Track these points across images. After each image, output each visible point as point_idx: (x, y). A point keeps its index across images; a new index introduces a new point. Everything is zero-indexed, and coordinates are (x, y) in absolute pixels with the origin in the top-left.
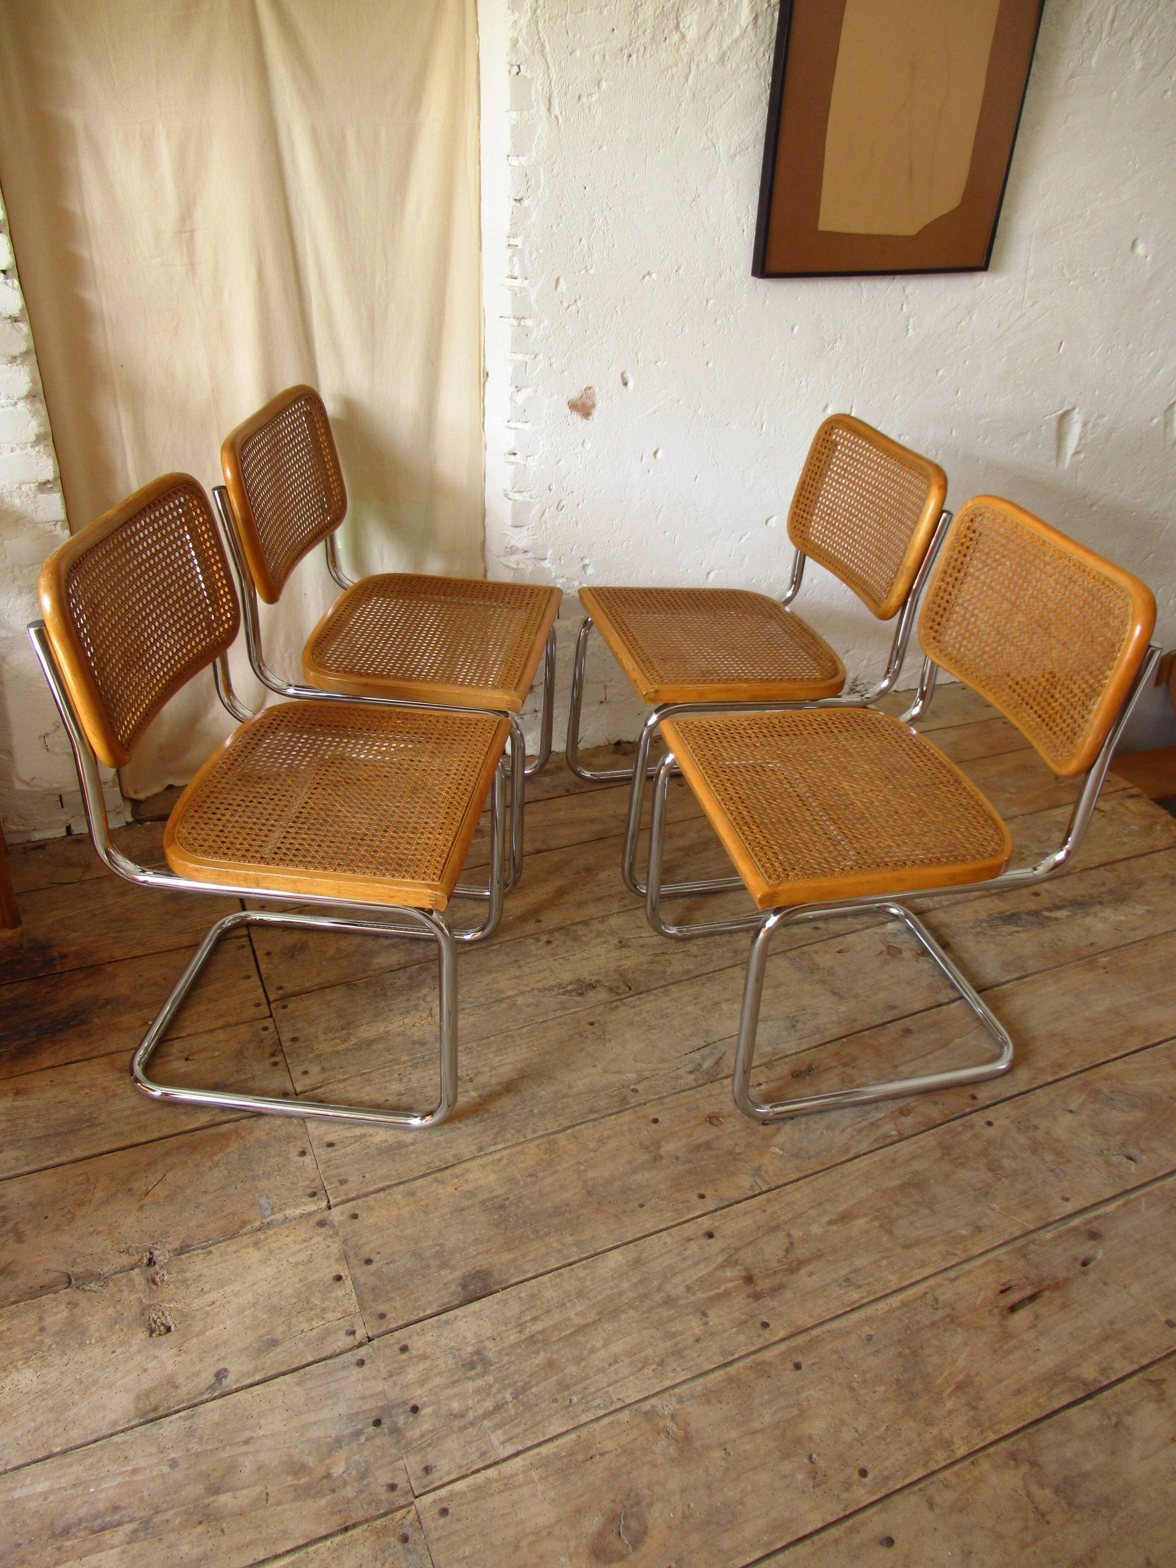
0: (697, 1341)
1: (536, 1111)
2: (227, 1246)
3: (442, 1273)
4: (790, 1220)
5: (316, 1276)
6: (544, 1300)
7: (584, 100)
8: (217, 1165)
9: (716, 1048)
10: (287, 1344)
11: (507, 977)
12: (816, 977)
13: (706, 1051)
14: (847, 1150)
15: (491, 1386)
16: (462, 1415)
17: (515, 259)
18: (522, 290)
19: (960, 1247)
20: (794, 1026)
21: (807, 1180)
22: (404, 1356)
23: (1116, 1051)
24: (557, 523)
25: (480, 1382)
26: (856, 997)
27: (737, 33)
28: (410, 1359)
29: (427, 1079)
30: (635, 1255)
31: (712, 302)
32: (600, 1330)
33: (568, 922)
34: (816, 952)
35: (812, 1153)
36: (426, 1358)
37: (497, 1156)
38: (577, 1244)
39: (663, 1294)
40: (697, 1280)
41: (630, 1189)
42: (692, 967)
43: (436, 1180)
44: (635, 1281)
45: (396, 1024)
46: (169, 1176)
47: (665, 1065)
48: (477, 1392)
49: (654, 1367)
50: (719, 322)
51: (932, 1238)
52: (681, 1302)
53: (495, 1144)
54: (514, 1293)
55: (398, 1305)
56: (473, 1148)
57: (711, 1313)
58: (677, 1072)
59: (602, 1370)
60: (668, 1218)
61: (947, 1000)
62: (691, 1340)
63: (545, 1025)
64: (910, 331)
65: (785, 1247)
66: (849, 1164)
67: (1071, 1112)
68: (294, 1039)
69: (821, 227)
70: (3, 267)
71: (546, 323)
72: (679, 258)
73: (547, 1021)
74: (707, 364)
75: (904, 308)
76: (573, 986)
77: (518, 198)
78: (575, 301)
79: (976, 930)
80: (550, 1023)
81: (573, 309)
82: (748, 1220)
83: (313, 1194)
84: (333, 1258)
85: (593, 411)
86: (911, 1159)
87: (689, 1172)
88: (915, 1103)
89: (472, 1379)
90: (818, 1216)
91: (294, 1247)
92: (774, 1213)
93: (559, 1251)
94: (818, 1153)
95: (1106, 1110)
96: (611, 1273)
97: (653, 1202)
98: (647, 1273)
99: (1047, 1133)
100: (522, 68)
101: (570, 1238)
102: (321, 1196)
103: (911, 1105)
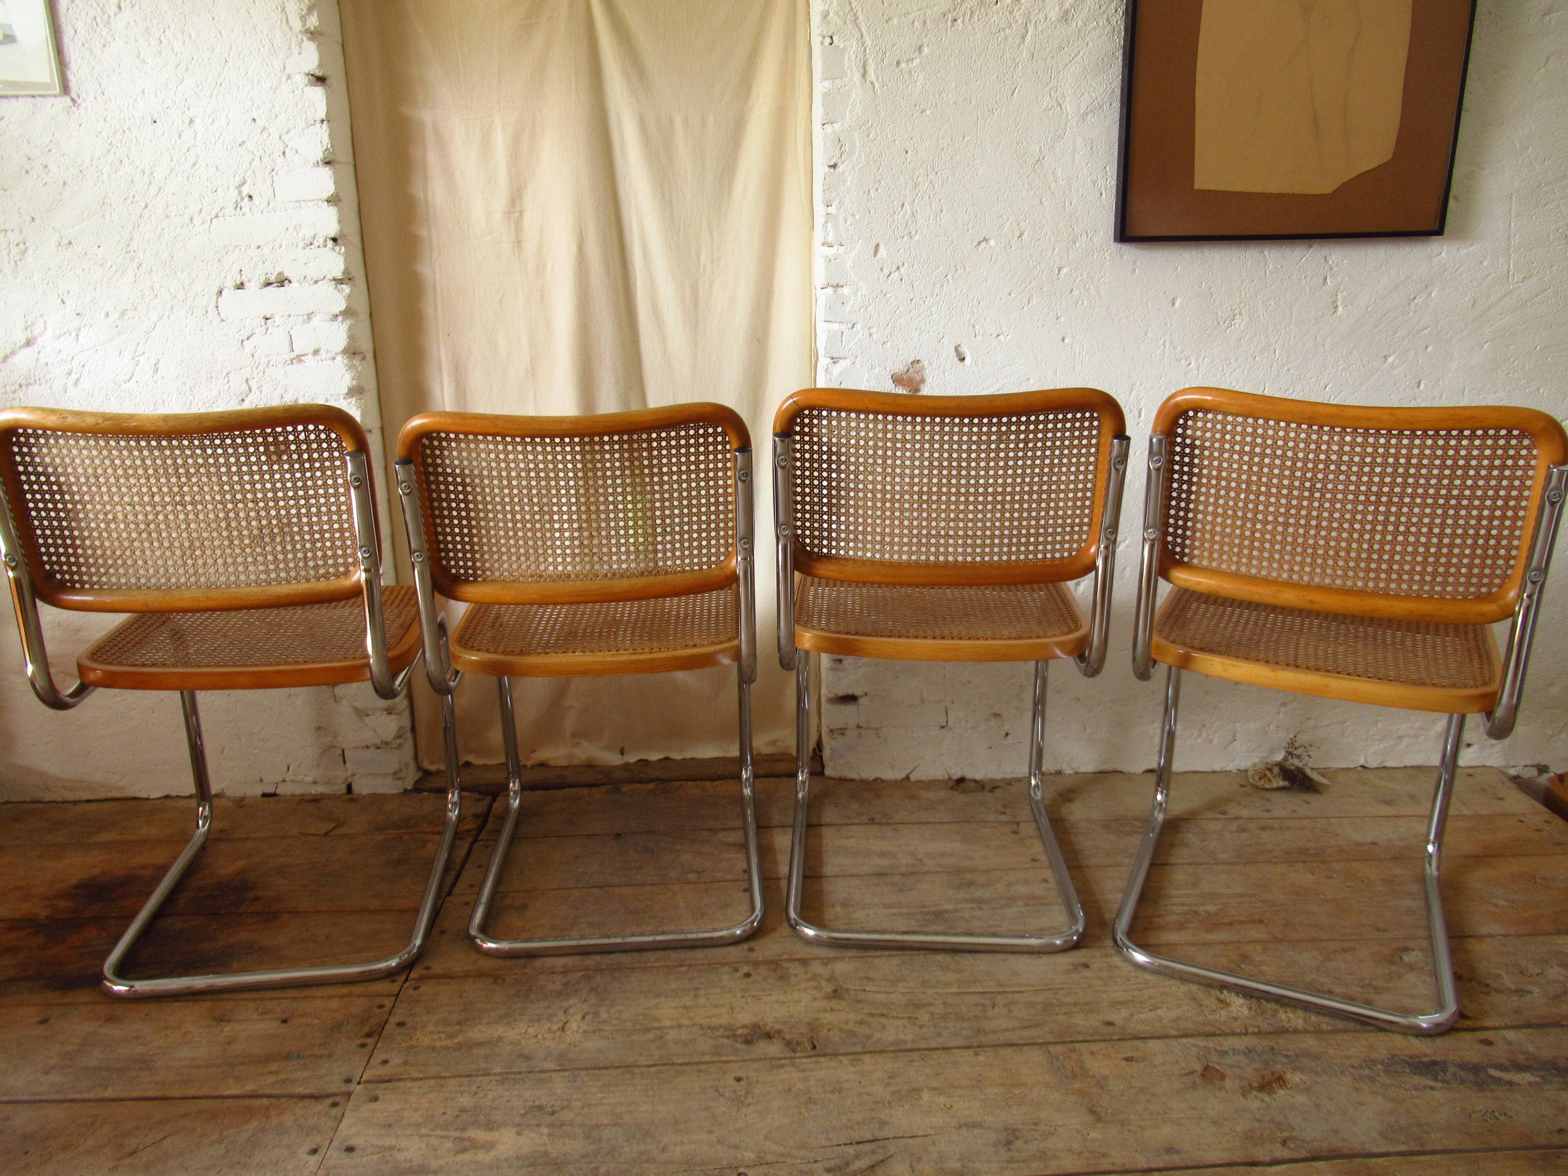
7: (903, 65)
8: (220, 1142)
9: (884, 1147)
11: (674, 1005)
12: (1077, 1085)
13: (868, 1147)
17: (829, 226)
18: (836, 257)
20: (1009, 1143)
26: (1122, 1124)
29: (504, 1100)
31: (1064, 271)
33: (785, 957)
34: (1092, 1053)
42: (909, 1037)
45: (517, 1031)
46: (167, 1141)
47: (803, 1152)
50: (1076, 293)
58: (810, 1166)
61: (1268, 1159)
63: (679, 1068)
64: (1340, 309)
68: (401, 1024)
69: (1198, 185)
70: (332, 235)
71: (864, 291)
72: (1022, 224)
73: (687, 1064)
74: (1063, 339)
75: (1328, 281)
76: (744, 1031)
77: (832, 163)
78: (898, 268)
79: (1361, 1071)
80: (688, 1068)
81: (895, 276)
85: (922, 386)
100: (835, 38)
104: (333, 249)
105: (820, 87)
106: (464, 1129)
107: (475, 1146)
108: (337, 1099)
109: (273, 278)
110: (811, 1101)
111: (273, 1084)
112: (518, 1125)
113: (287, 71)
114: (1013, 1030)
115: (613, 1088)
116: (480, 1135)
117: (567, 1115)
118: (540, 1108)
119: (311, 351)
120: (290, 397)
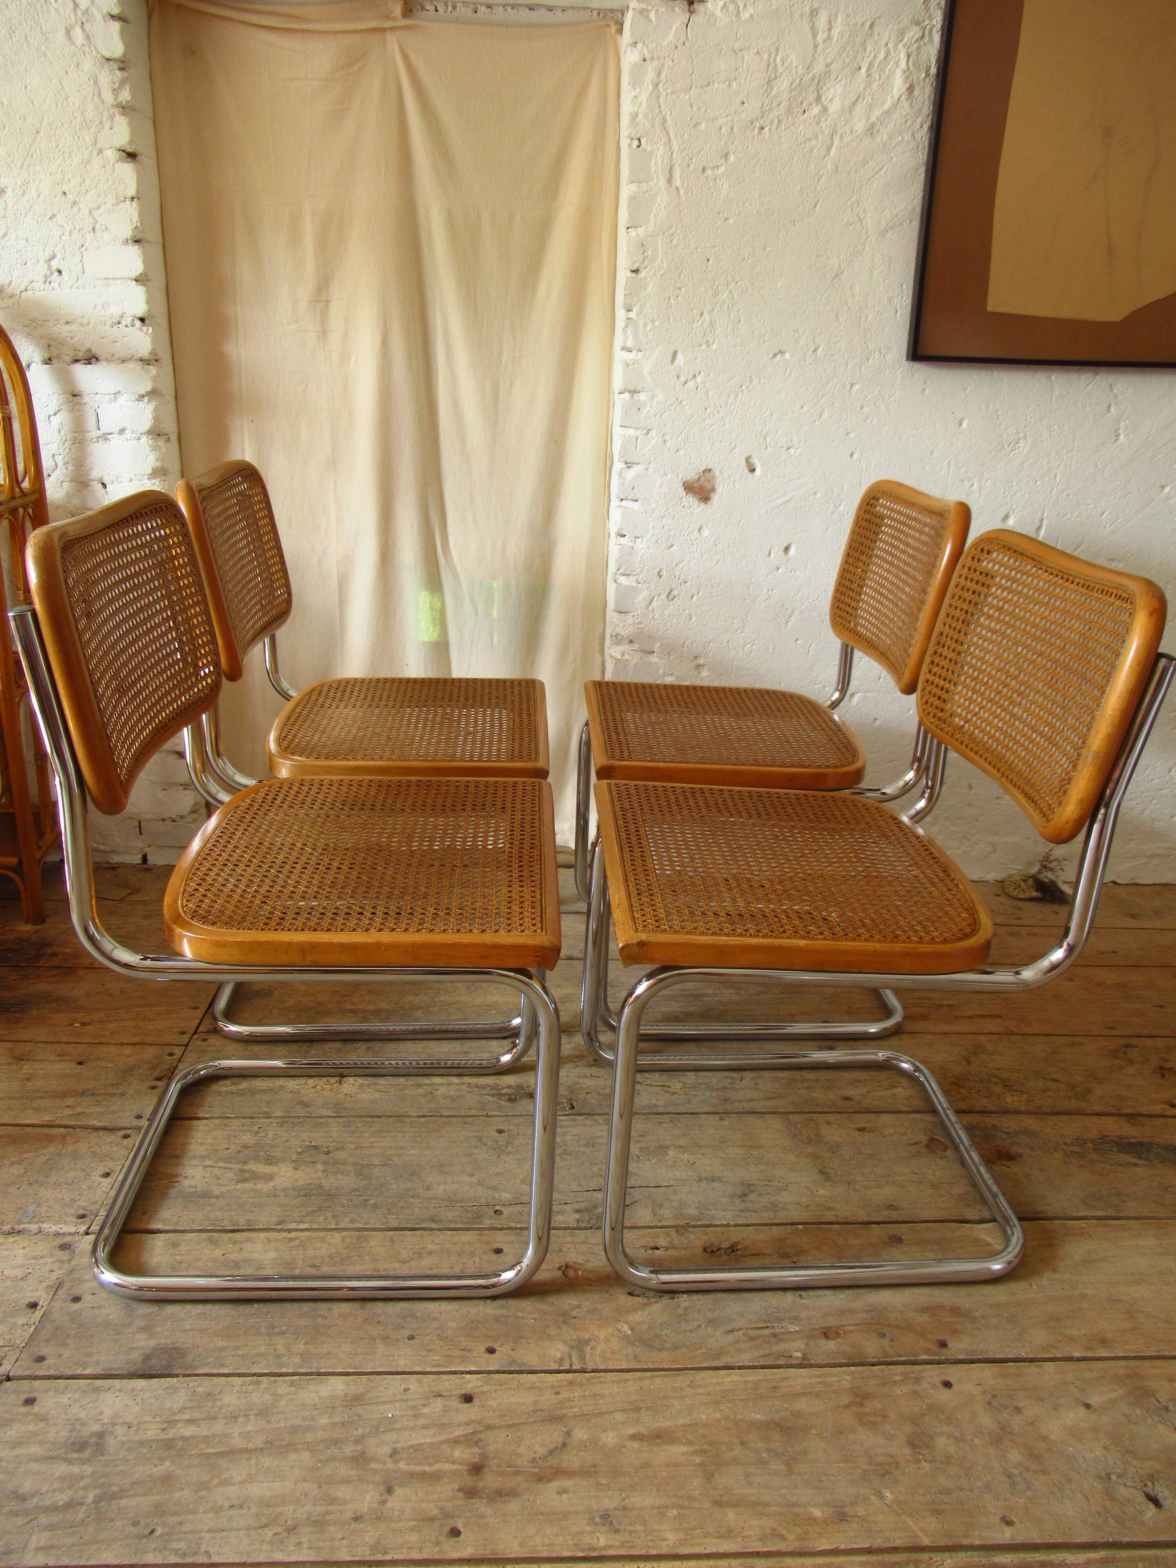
0: (356, 1519)
1: (371, 1202)
3: (138, 1336)
4: (582, 1415)
5: (14, 1296)
6: (218, 1403)
7: (709, 172)
8: (19, 1163)
12: (810, 1150)
14: (718, 1355)
15: (82, 1477)
16: (23, 1498)
17: (629, 331)
18: (634, 362)
19: (798, 1530)
20: (744, 1195)
21: (639, 1374)
22: (23, 1410)
24: (667, 613)
25: (76, 1470)
26: (849, 1184)
27: (888, 104)
28: (28, 1414)
29: (284, 1139)
30: (361, 1391)
31: (856, 387)
32: (253, 1462)
34: (828, 1123)
35: (667, 1345)
36: (42, 1420)
37: (293, 1235)
38: (304, 1356)
39: (359, 1448)
40: (411, 1447)
41: (413, 1315)
42: (661, 1103)
43: (211, 1241)
44: (338, 1420)
48: (62, 1478)
49: (279, 1530)
50: (866, 410)
51: (765, 1504)
52: (373, 1466)
53: (301, 1222)
54: (191, 1385)
55: (66, 1354)
56: (274, 1219)
57: (399, 1492)
59: (217, 1510)
60: (432, 1362)
61: (977, 1218)
62: (349, 1515)
63: (447, 1120)
64: (1122, 438)
65: (552, 1446)
66: (709, 1372)
67: (1087, 1406)
69: (990, 308)
70: (140, 315)
71: (660, 398)
72: (817, 338)
73: (454, 1116)
74: (852, 455)
75: (1112, 409)
76: (509, 1091)
77: (634, 268)
78: (694, 376)
79: (1072, 1148)
80: (454, 1119)
81: (691, 384)
82: (529, 1398)
83: (83, 1216)
84: (45, 1284)
85: (712, 495)
86: (800, 1395)
87: (497, 1319)
88: (852, 1328)
89: (69, 1462)
90: (623, 1423)
91: (20, 1261)
92: (569, 1400)
93: (279, 1356)
94: (676, 1347)
95: (1149, 1421)
96: (316, 1400)
97: (429, 1337)
98: (359, 1416)
99: (1032, 1424)
100: (643, 141)
101: (302, 1347)
102: (87, 1221)
103: (845, 1328)
104: (141, 329)
105: (627, 190)
106: (245, 1163)
107: (255, 1177)
108: (128, 1132)
109: (80, 356)
111: (70, 1116)
112: (295, 1161)
113: (99, 145)
114: (758, 1100)
115: (384, 1134)
116: (260, 1168)
117: (341, 1155)
118: (316, 1148)
119: (117, 430)
120: (95, 474)
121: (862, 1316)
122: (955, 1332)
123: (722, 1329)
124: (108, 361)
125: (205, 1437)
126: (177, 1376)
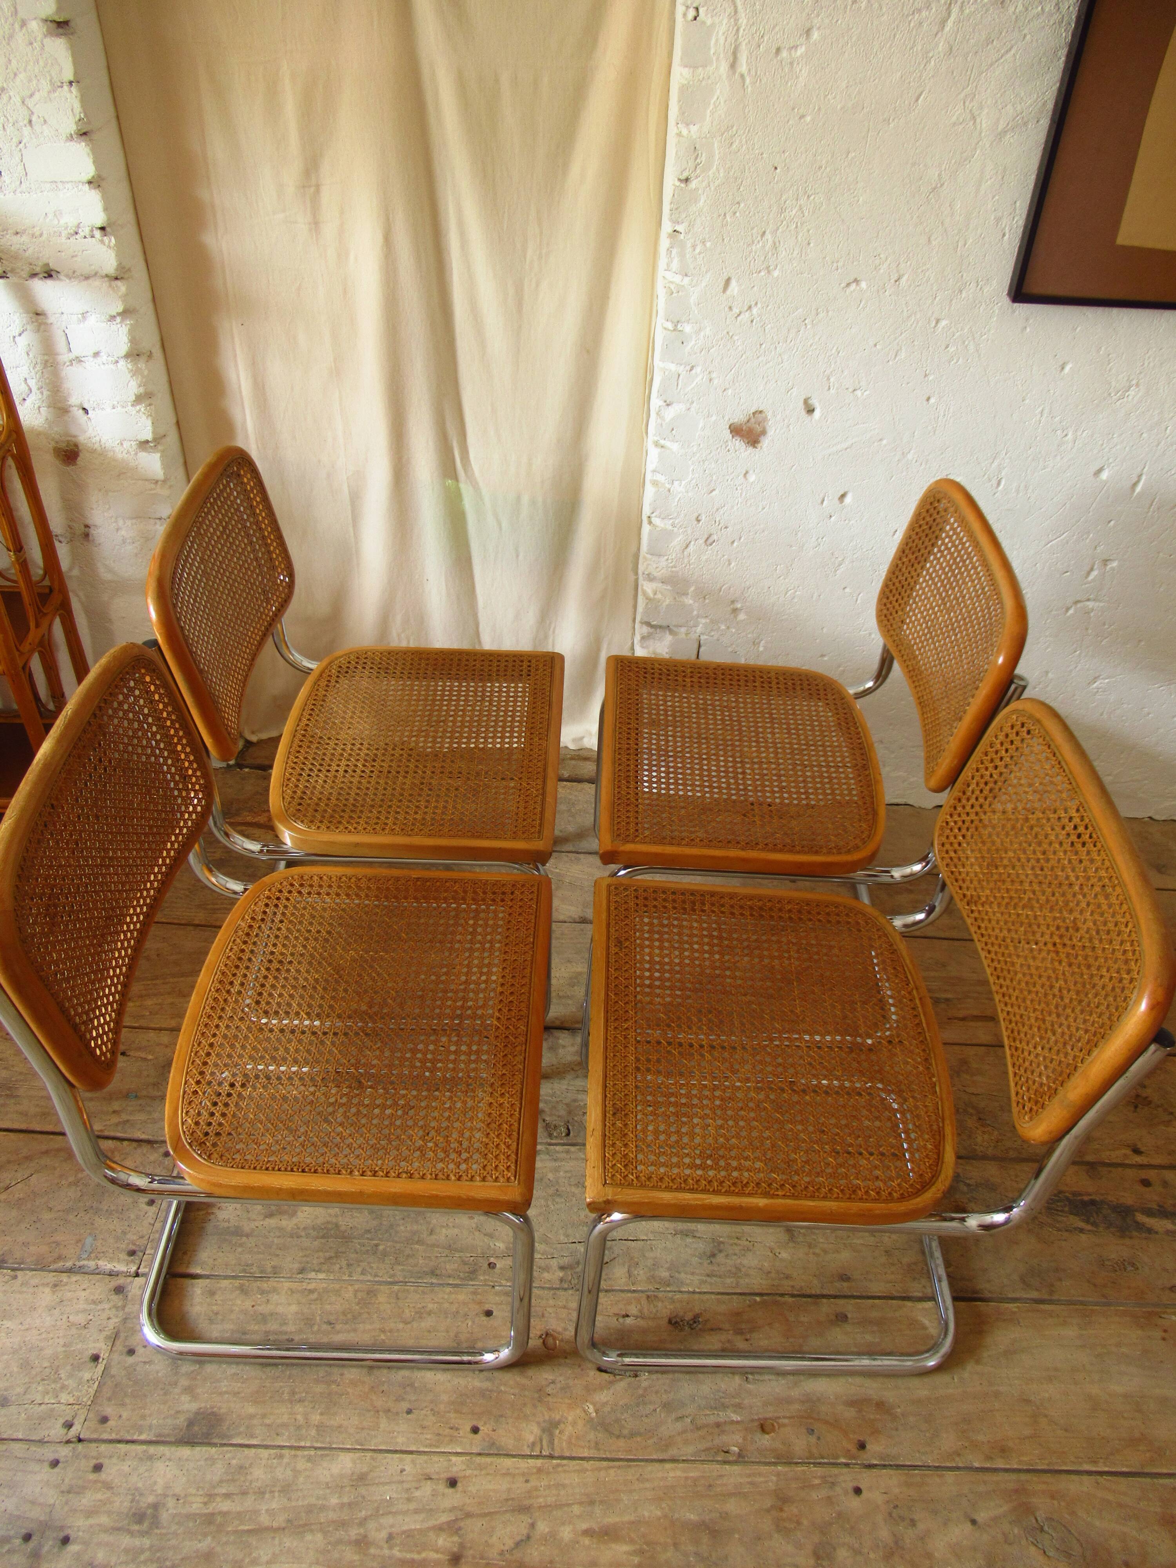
1: (381, 1248)
2: (32, 1276)
3: (183, 1398)
4: (546, 1506)
5: (79, 1346)
6: (249, 1477)
7: (784, 54)
8: (76, 1183)
10: (13, 1409)
14: (667, 1446)
15: (142, 1551)
17: (674, 251)
18: (680, 288)
20: (713, 1255)
21: (597, 1463)
22: (93, 1476)
23: (1095, 1462)
24: (704, 558)
25: (137, 1542)
26: (810, 1246)
28: (96, 1482)
30: (365, 1469)
31: (943, 323)
32: (277, 1541)
35: (625, 1432)
36: (108, 1488)
37: (312, 1286)
38: (320, 1427)
39: (362, 1531)
40: (404, 1532)
41: (412, 1385)
43: (242, 1289)
44: (346, 1500)
46: (34, 1179)
47: (543, 1246)
48: (127, 1551)
50: (952, 349)
52: (372, 1551)
53: (319, 1271)
54: (227, 1456)
55: (125, 1415)
56: (296, 1266)
60: (425, 1440)
61: (920, 1295)
65: (518, 1538)
66: (657, 1465)
67: (974, 1522)
69: (1121, 240)
70: (99, 225)
71: (708, 331)
72: (902, 266)
74: (928, 399)
77: (683, 177)
78: (750, 308)
81: (746, 316)
82: (503, 1485)
83: (132, 1253)
84: (105, 1334)
85: (762, 438)
86: (731, 1495)
87: (483, 1393)
88: (786, 1421)
89: (131, 1533)
90: (579, 1517)
91: (82, 1305)
92: (536, 1489)
93: (299, 1428)
94: (632, 1435)
95: (1024, 1542)
96: (328, 1479)
97: (424, 1412)
98: (363, 1497)
99: (922, 1539)
100: (701, 10)
101: (318, 1417)
102: (136, 1258)
103: (780, 1421)
104: (102, 242)
105: (680, 74)
109: (38, 270)
110: (557, 1194)
111: (117, 1125)
113: (20, 15)
119: (91, 353)
120: (74, 400)
121: (797, 1406)
122: (875, 1432)
123: (674, 1416)
124: (68, 277)
125: (239, 1513)
126: (215, 1445)
